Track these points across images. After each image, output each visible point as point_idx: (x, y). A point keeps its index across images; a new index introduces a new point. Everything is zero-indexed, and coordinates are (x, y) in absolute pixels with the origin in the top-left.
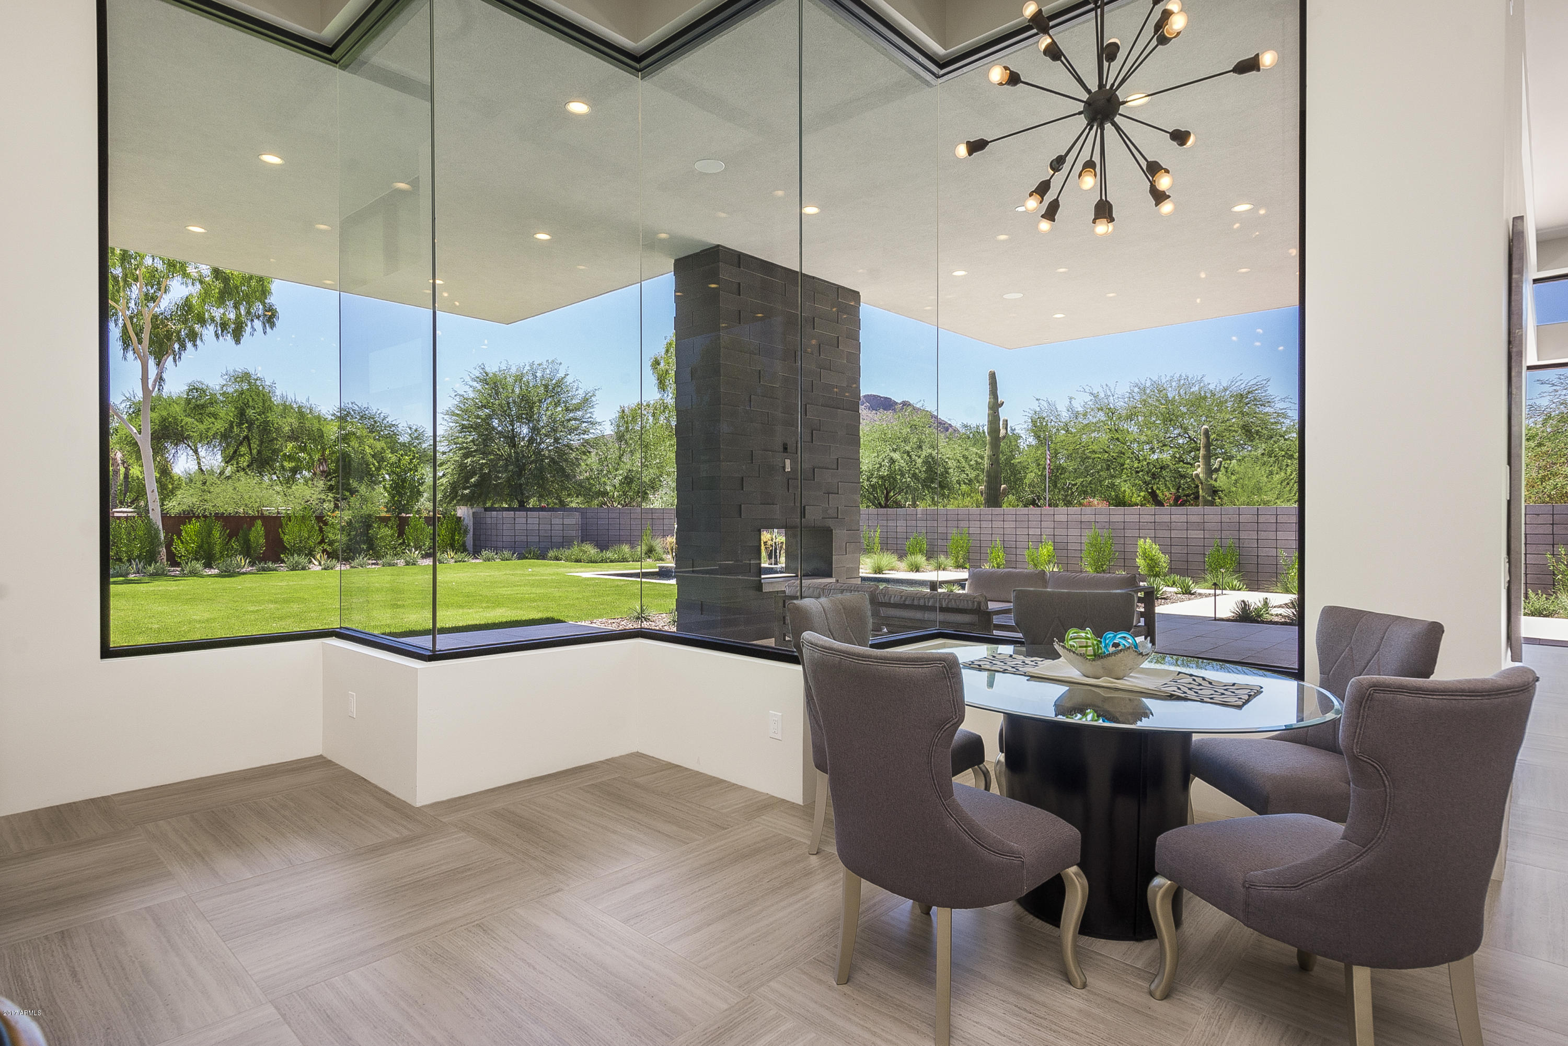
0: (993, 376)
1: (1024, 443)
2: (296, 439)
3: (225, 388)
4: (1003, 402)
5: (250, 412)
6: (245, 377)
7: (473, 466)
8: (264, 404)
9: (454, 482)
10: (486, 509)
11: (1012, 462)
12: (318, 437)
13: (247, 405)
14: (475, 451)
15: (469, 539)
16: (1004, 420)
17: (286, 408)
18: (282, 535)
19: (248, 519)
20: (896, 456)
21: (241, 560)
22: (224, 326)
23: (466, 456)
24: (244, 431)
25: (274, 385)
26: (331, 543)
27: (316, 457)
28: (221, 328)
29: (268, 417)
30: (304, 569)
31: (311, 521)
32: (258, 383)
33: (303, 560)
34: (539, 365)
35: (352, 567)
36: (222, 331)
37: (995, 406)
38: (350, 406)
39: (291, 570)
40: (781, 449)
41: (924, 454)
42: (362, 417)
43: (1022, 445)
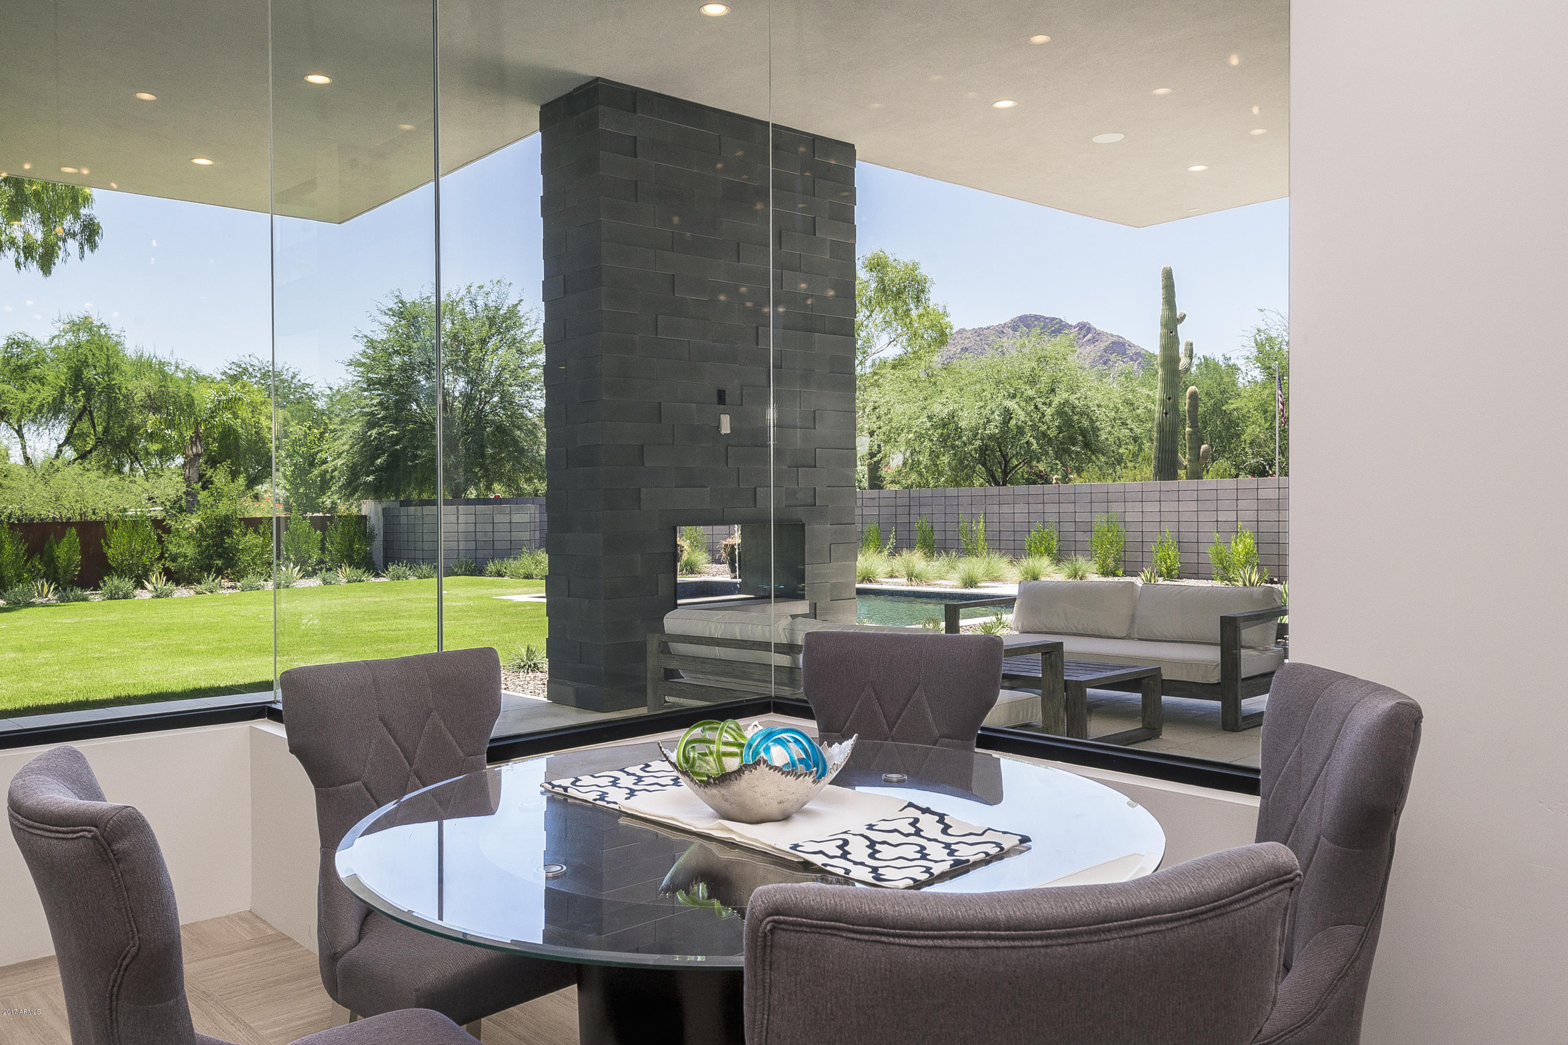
0: (1168, 277)
1: (1243, 379)
2: (156, 410)
3: (56, 341)
4: (1185, 316)
5: (89, 374)
6: (83, 325)
7: (380, 440)
8: (108, 360)
9: (354, 464)
10: (403, 504)
11: (1224, 408)
12: (188, 406)
13: (85, 364)
14: (383, 418)
15: (377, 548)
16: (1187, 344)
17: (143, 366)
18: (105, 548)
19: (59, 527)
20: (1011, 404)
21: (43, 585)
22: (28, 250)
23: (371, 425)
24: (80, 401)
25: (123, 334)
26: (174, 559)
27: (189, 434)
28: (25, 254)
29: (114, 379)
30: (126, 597)
31: (147, 527)
32: (102, 331)
33: (127, 584)
34: (481, 287)
35: (197, 593)
36: (26, 259)
37: (1171, 322)
38: (247, 359)
39: (108, 599)
40: (715, 399)
41: (1056, 400)
42: (264, 374)
43: (1241, 381)
